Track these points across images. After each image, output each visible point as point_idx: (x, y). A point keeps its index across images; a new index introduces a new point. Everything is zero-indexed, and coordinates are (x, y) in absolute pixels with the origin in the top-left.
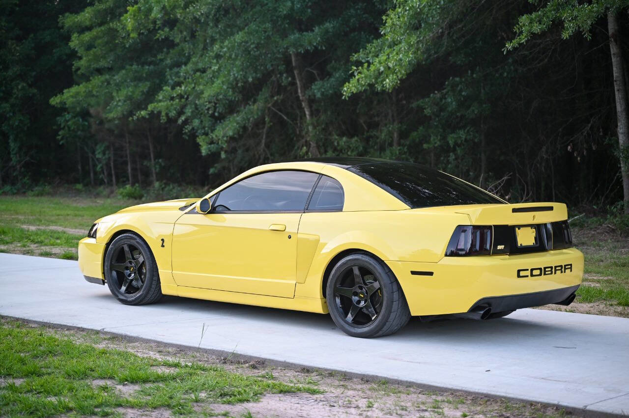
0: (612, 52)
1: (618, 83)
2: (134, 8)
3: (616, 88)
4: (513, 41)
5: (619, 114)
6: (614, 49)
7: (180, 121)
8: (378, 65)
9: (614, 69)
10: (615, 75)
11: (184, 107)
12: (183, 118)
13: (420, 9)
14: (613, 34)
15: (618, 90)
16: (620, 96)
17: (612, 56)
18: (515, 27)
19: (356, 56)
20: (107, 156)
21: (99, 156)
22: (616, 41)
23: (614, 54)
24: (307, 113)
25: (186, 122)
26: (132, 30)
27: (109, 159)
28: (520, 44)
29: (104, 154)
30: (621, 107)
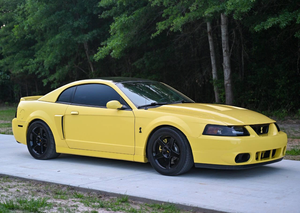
0: (209, 39)
1: (212, 52)
2: (17, 26)
3: (211, 54)
4: (155, 33)
5: (213, 66)
6: (210, 38)
7: (36, 73)
8: (109, 46)
9: (210, 46)
10: (211, 49)
11: (38, 67)
12: (38, 72)
13: (125, 22)
14: (209, 31)
15: (212, 55)
16: (213, 58)
17: (209, 41)
18: (156, 28)
19: (103, 43)
20: (18, 90)
21: (15, 90)
22: (210, 35)
23: (210, 40)
24: (92, 69)
25: (39, 74)
26: (17, 35)
27: (19, 91)
28: (158, 35)
29: (17, 89)
30: (213, 63)
